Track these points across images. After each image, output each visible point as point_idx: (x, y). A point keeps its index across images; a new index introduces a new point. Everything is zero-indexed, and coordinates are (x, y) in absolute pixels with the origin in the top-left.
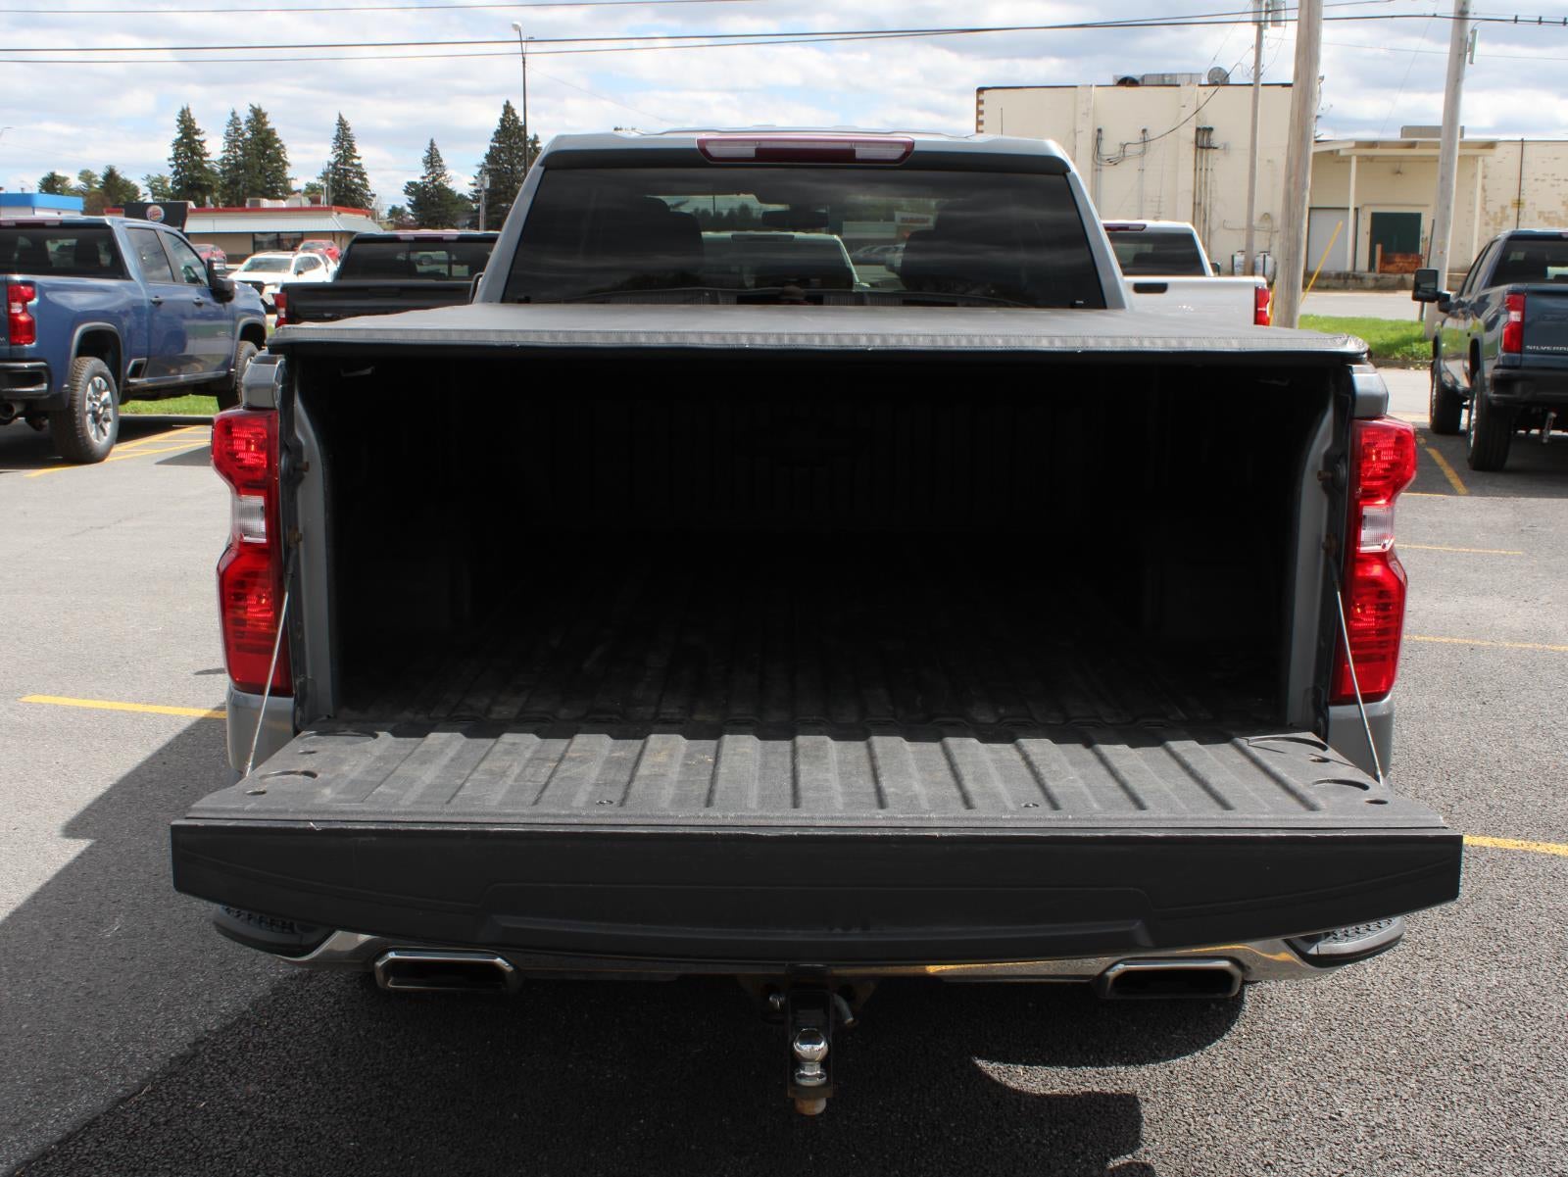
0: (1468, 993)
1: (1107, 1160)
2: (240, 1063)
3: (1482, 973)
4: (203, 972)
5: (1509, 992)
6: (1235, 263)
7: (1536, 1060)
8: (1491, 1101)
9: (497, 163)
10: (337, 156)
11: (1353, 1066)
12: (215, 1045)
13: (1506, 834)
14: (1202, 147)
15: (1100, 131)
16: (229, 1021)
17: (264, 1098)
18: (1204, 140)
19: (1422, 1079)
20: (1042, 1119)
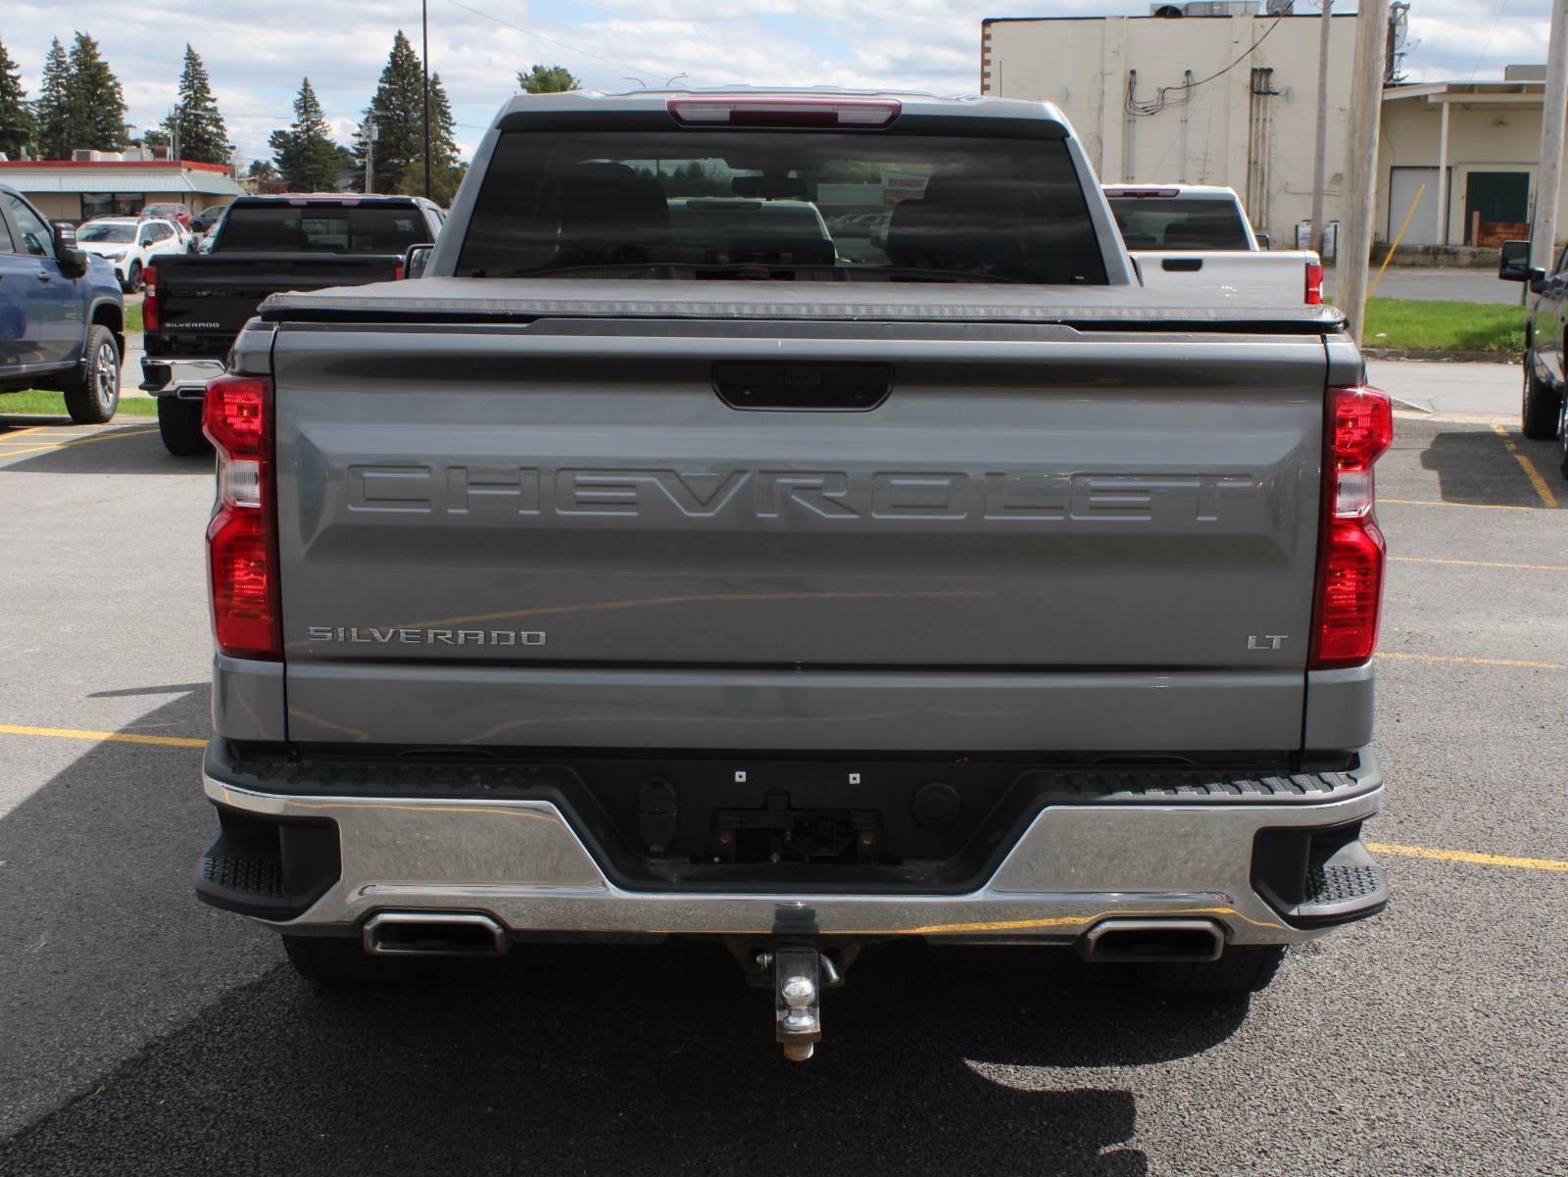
0: (1487, 1003)
1: (1098, 1147)
2: (195, 1066)
3: (1505, 985)
4: (145, 984)
5: (1531, 1002)
6: (1300, 236)
7: (1551, 1063)
8: (1498, 1099)
9: (387, 109)
10: (185, 98)
11: (1358, 1067)
12: (167, 1049)
13: (1548, 856)
14: (1259, 93)
15: (1133, 72)
16: (179, 1028)
17: (226, 1096)
18: (1261, 83)
19: (1428, 1079)
20: (1032, 1112)
